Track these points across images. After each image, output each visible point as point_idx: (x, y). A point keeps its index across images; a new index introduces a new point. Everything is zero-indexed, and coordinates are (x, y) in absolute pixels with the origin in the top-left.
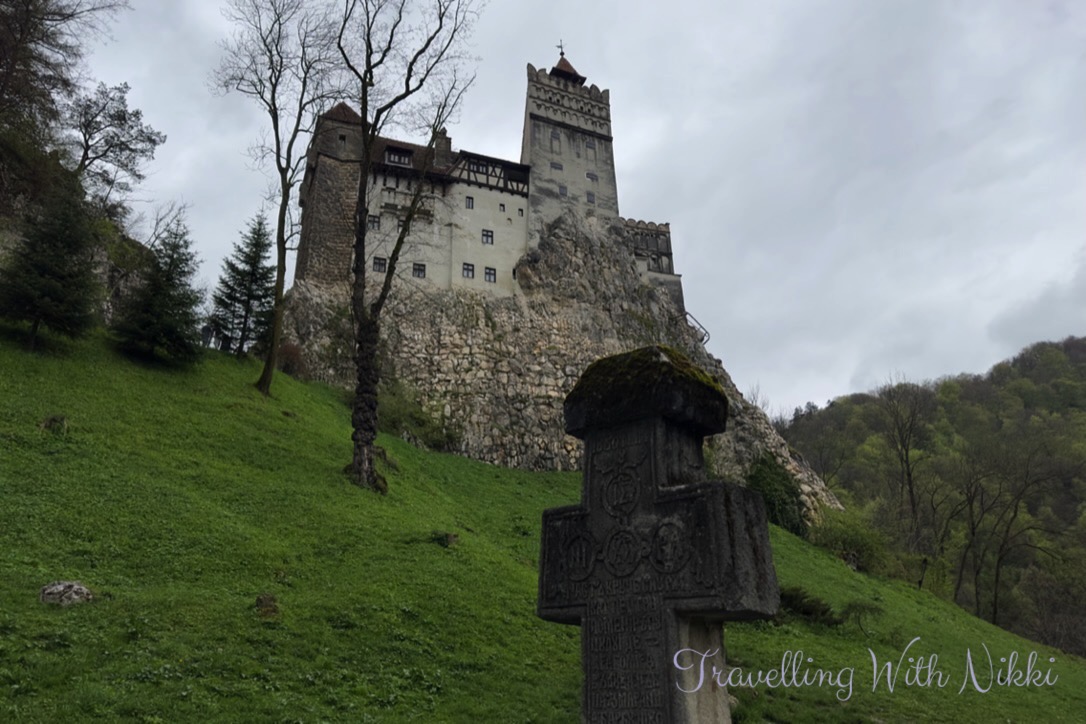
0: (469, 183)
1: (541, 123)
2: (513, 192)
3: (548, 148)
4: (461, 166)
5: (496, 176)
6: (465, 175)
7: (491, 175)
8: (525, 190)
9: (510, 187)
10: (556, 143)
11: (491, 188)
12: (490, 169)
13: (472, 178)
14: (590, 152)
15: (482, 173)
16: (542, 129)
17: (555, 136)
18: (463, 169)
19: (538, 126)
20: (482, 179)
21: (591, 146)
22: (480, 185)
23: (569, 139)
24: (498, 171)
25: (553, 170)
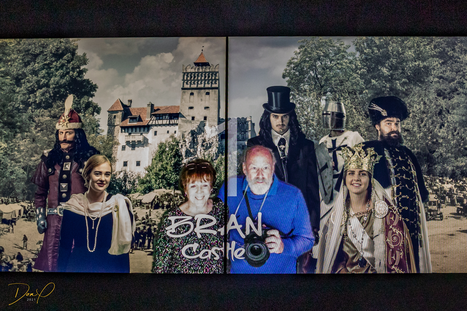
0: (156, 125)
1: (186, 91)
2: (172, 125)
3: (189, 101)
4: (153, 119)
5: (166, 119)
6: (154, 123)
7: (164, 119)
8: (177, 123)
9: (171, 123)
10: (192, 97)
11: (164, 125)
12: (164, 117)
13: (157, 123)
14: (207, 96)
15: (161, 120)
16: (186, 93)
17: (192, 94)
18: (154, 120)
19: (185, 92)
20: (160, 122)
21: (208, 94)
22: (160, 125)
23: (198, 95)
24: (167, 117)
25: (190, 110)
